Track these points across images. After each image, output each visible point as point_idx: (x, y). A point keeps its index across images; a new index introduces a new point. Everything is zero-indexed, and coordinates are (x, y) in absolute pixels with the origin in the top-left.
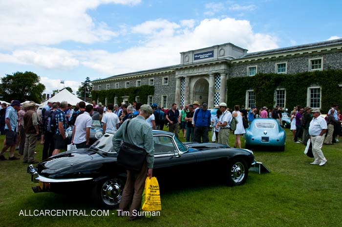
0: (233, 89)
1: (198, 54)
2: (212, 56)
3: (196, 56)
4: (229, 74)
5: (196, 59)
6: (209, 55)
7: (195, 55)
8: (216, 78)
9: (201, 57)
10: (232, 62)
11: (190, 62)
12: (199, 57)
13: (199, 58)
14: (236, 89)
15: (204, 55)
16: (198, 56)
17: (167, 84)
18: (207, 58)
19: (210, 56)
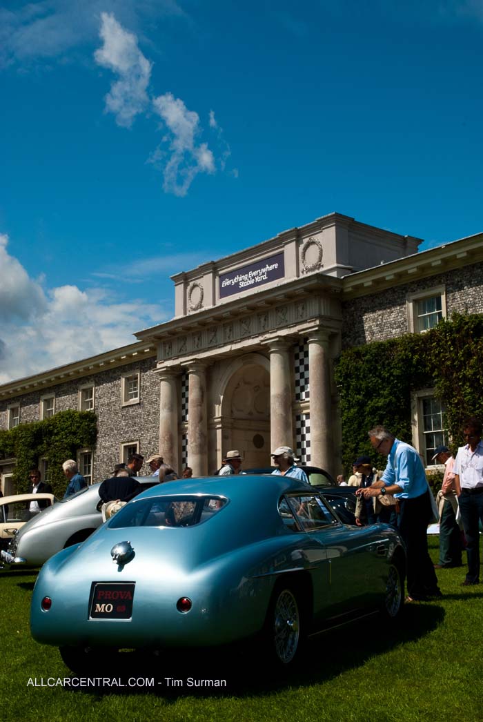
0: (358, 391)
1: (231, 275)
2: (280, 273)
3: (227, 283)
4: (344, 335)
5: (225, 292)
6: (269, 273)
7: (222, 278)
8: (297, 357)
9: (241, 285)
10: (348, 288)
11: (208, 306)
12: (237, 284)
13: (235, 289)
14: (370, 394)
15: (252, 274)
16: (234, 282)
17: (135, 400)
18: (263, 282)
19: (272, 276)
